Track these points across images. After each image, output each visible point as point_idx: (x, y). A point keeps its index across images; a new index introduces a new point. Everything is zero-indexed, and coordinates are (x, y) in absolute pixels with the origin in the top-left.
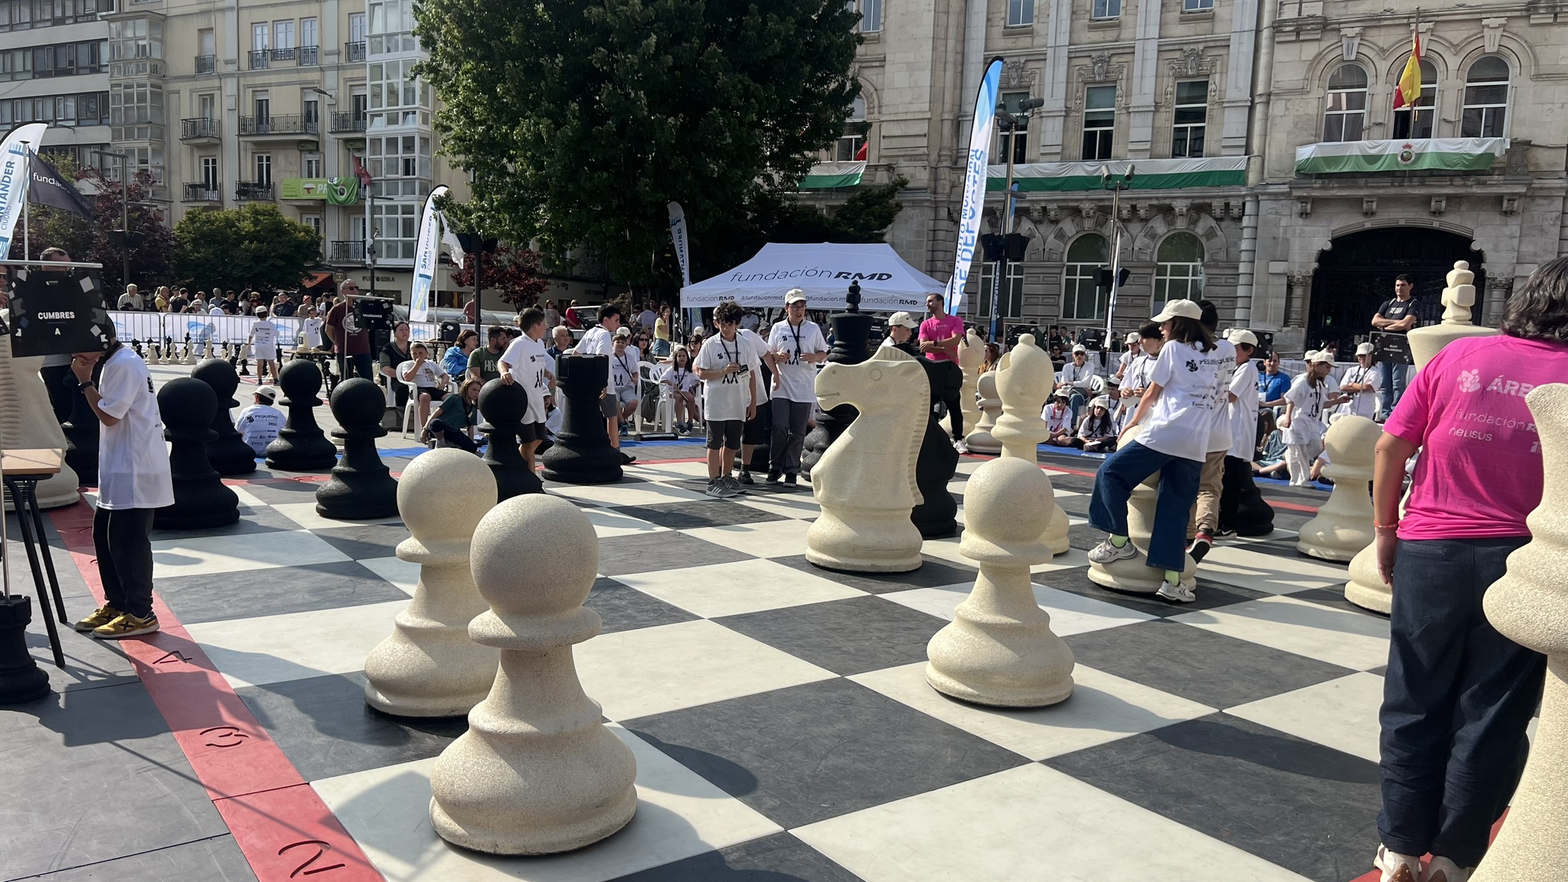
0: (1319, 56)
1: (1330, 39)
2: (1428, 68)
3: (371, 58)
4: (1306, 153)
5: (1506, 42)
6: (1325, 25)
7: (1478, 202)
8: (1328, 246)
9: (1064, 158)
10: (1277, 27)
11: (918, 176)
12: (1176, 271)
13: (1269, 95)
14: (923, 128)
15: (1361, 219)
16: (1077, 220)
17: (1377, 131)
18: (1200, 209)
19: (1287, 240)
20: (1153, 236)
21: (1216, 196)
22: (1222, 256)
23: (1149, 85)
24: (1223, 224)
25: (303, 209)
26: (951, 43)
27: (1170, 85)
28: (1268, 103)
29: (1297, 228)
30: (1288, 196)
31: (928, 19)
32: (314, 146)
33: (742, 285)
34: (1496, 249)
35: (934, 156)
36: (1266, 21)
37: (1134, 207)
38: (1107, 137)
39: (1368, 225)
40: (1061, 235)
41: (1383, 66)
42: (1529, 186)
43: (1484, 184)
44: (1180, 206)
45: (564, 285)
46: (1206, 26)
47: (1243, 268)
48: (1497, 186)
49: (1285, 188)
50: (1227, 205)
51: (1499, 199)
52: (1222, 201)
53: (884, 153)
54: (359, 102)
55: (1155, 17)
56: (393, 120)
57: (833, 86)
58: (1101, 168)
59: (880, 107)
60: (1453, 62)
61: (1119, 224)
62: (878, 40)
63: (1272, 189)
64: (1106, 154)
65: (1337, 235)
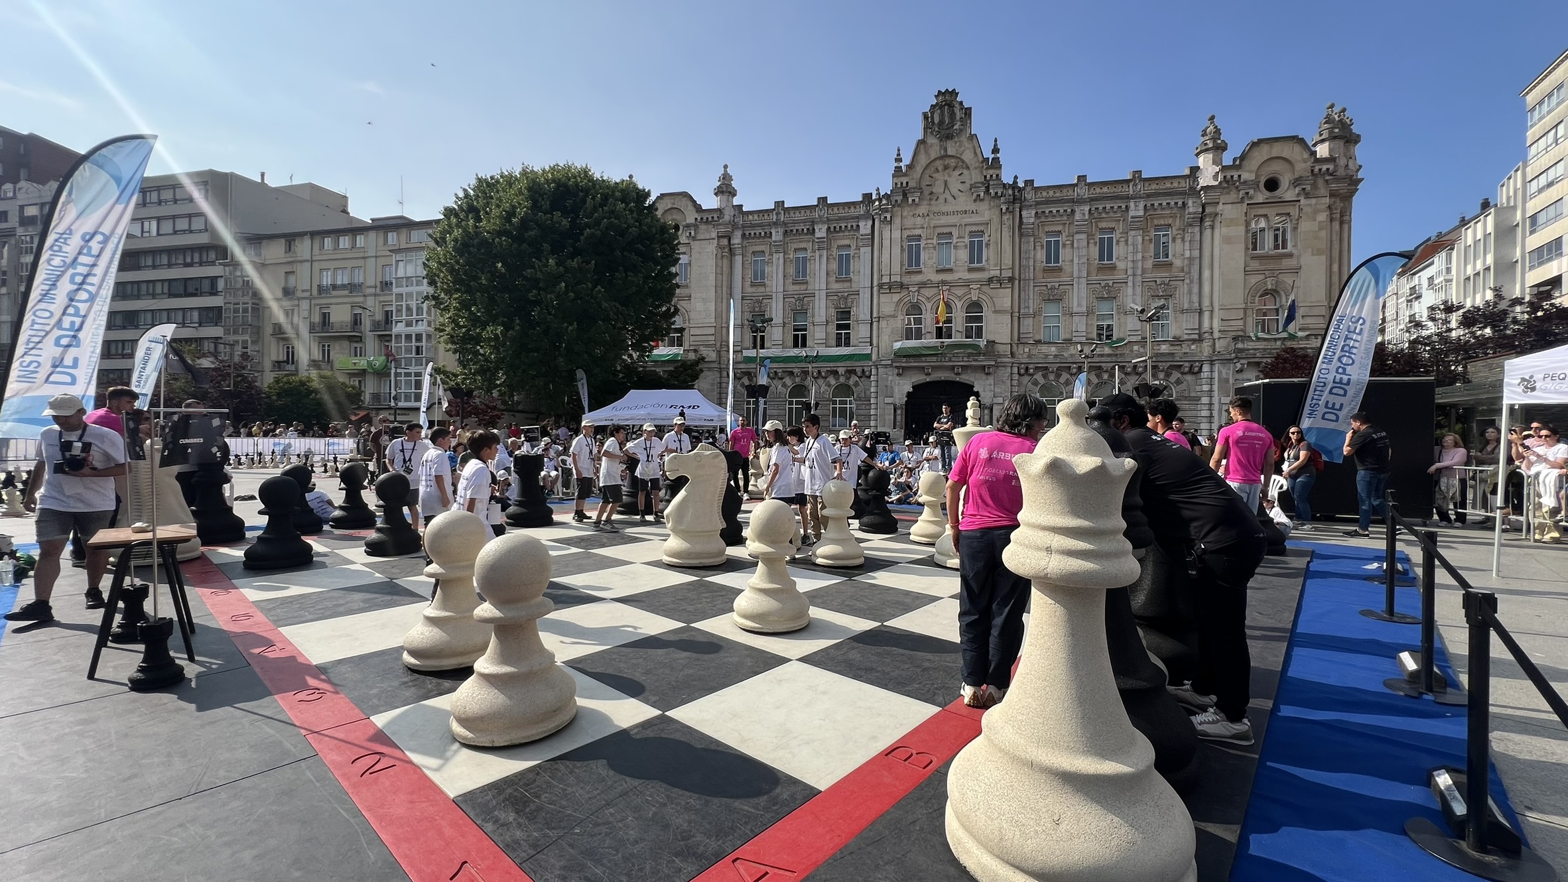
0: (900, 300)
1: (905, 293)
2: (948, 307)
3: (395, 290)
4: (897, 345)
5: (980, 296)
6: (902, 286)
7: (976, 369)
8: (911, 390)
9: (784, 346)
10: (881, 286)
11: (712, 356)
12: (841, 402)
13: (879, 318)
14: (712, 331)
15: (925, 377)
16: (792, 377)
17: (928, 336)
18: (851, 372)
19: (892, 387)
20: (829, 386)
21: (858, 365)
22: (863, 395)
23: (823, 312)
24: (862, 379)
25: (351, 375)
26: (724, 289)
27: (833, 312)
28: (879, 321)
29: (897, 381)
30: (891, 365)
31: (712, 277)
32: (360, 339)
33: (617, 413)
34: (986, 391)
35: (718, 345)
36: (875, 283)
37: (819, 371)
38: (804, 337)
39: (928, 380)
40: (784, 385)
41: (929, 306)
42: (996, 361)
43: (977, 360)
44: (841, 371)
45: (513, 415)
46: (849, 284)
47: (873, 401)
48: (983, 361)
49: (889, 362)
50: (863, 370)
51: (984, 367)
52: (861, 369)
53: (692, 343)
54: (388, 315)
55: (824, 279)
56: (409, 324)
57: (664, 309)
58: (801, 352)
59: (689, 320)
60: (959, 304)
61: (813, 379)
62: (686, 286)
63: (883, 363)
64: (804, 345)
65: (915, 384)
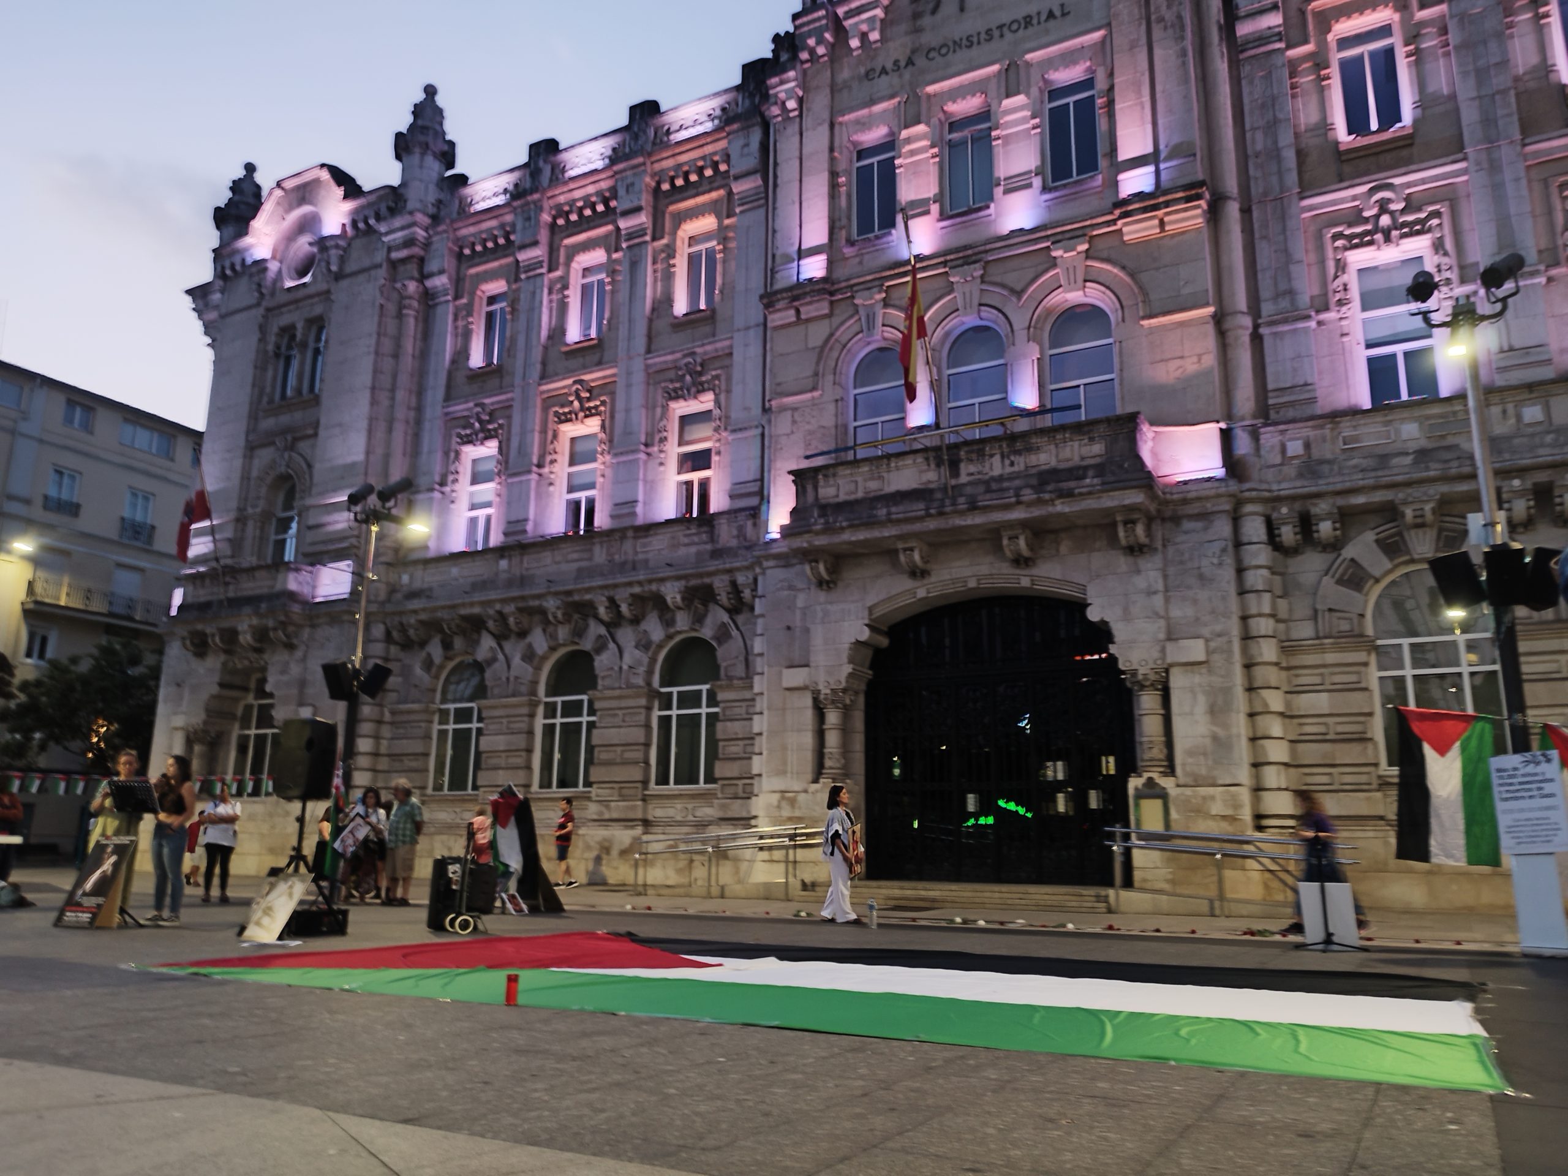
0: (830, 340)
1: (844, 313)
5: (1092, 275)
6: (830, 293)
7: (1086, 535)
8: (864, 634)
10: (771, 305)
13: (772, 407)
15: (906, 583)
16: (547, 629)
18: (700, 594)
19: (807, 631)
20: (648, 646)
21: (715, 571)
22: (740, 670)
23: (637, 422)
24: (736, 617)
27: (664, 418)
28: (772, 420)
29: (818, 608)
30: (795, 554)
34: (1127, 616)
37: (613, 604)
39: (921, 593)
40: (532, 657)
42: (1151, 493)
44: (672, 593)
46: (706, 330)
47: (756, 685)
50: (734, 584)
51: (1109, 521)
52: (727, 580)
53: (307, 549)
55: (641, 326)
59: (311, 488)
60: (1020, 319)
63: (777, 548)
65: (877, 613)
